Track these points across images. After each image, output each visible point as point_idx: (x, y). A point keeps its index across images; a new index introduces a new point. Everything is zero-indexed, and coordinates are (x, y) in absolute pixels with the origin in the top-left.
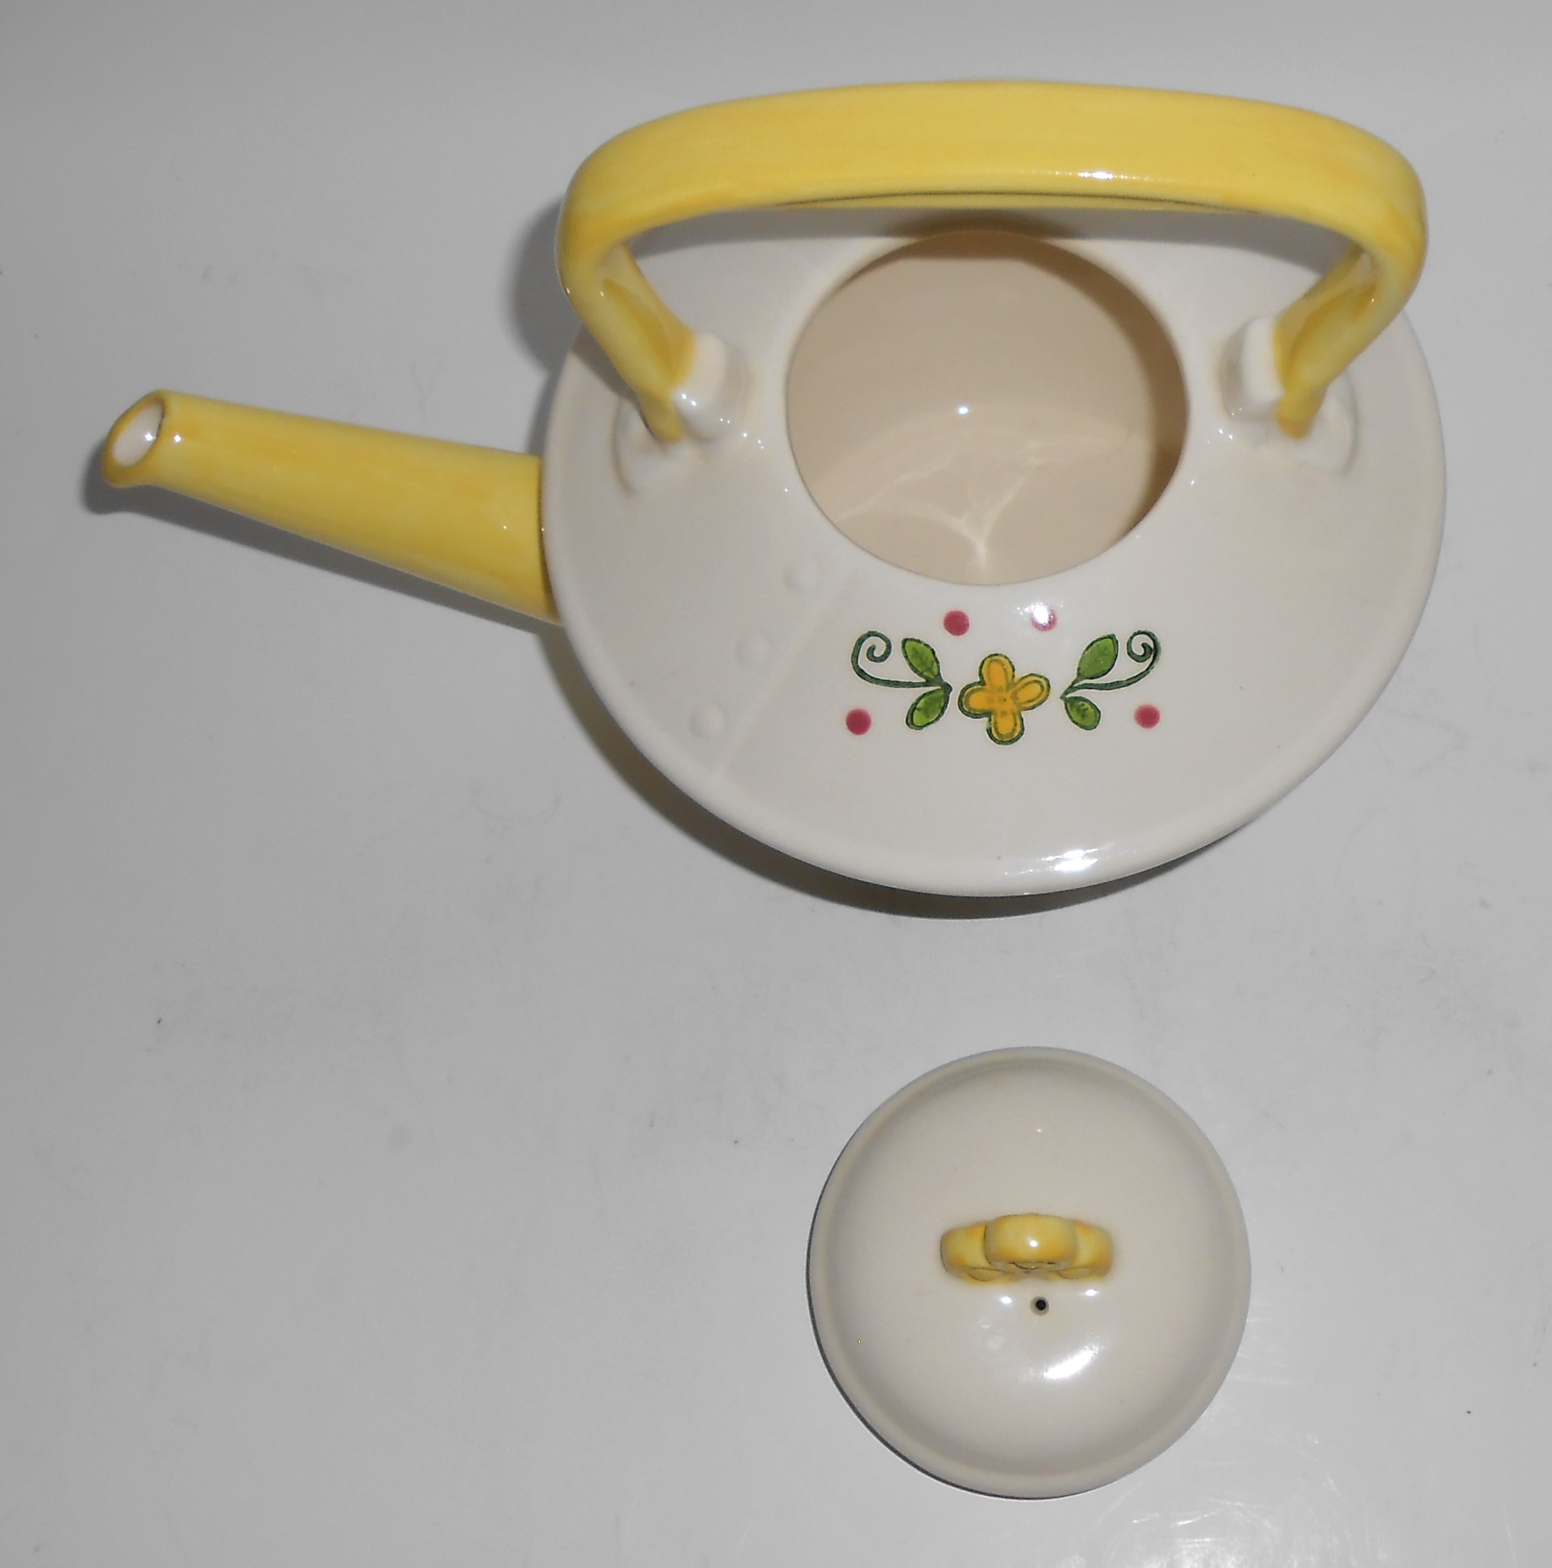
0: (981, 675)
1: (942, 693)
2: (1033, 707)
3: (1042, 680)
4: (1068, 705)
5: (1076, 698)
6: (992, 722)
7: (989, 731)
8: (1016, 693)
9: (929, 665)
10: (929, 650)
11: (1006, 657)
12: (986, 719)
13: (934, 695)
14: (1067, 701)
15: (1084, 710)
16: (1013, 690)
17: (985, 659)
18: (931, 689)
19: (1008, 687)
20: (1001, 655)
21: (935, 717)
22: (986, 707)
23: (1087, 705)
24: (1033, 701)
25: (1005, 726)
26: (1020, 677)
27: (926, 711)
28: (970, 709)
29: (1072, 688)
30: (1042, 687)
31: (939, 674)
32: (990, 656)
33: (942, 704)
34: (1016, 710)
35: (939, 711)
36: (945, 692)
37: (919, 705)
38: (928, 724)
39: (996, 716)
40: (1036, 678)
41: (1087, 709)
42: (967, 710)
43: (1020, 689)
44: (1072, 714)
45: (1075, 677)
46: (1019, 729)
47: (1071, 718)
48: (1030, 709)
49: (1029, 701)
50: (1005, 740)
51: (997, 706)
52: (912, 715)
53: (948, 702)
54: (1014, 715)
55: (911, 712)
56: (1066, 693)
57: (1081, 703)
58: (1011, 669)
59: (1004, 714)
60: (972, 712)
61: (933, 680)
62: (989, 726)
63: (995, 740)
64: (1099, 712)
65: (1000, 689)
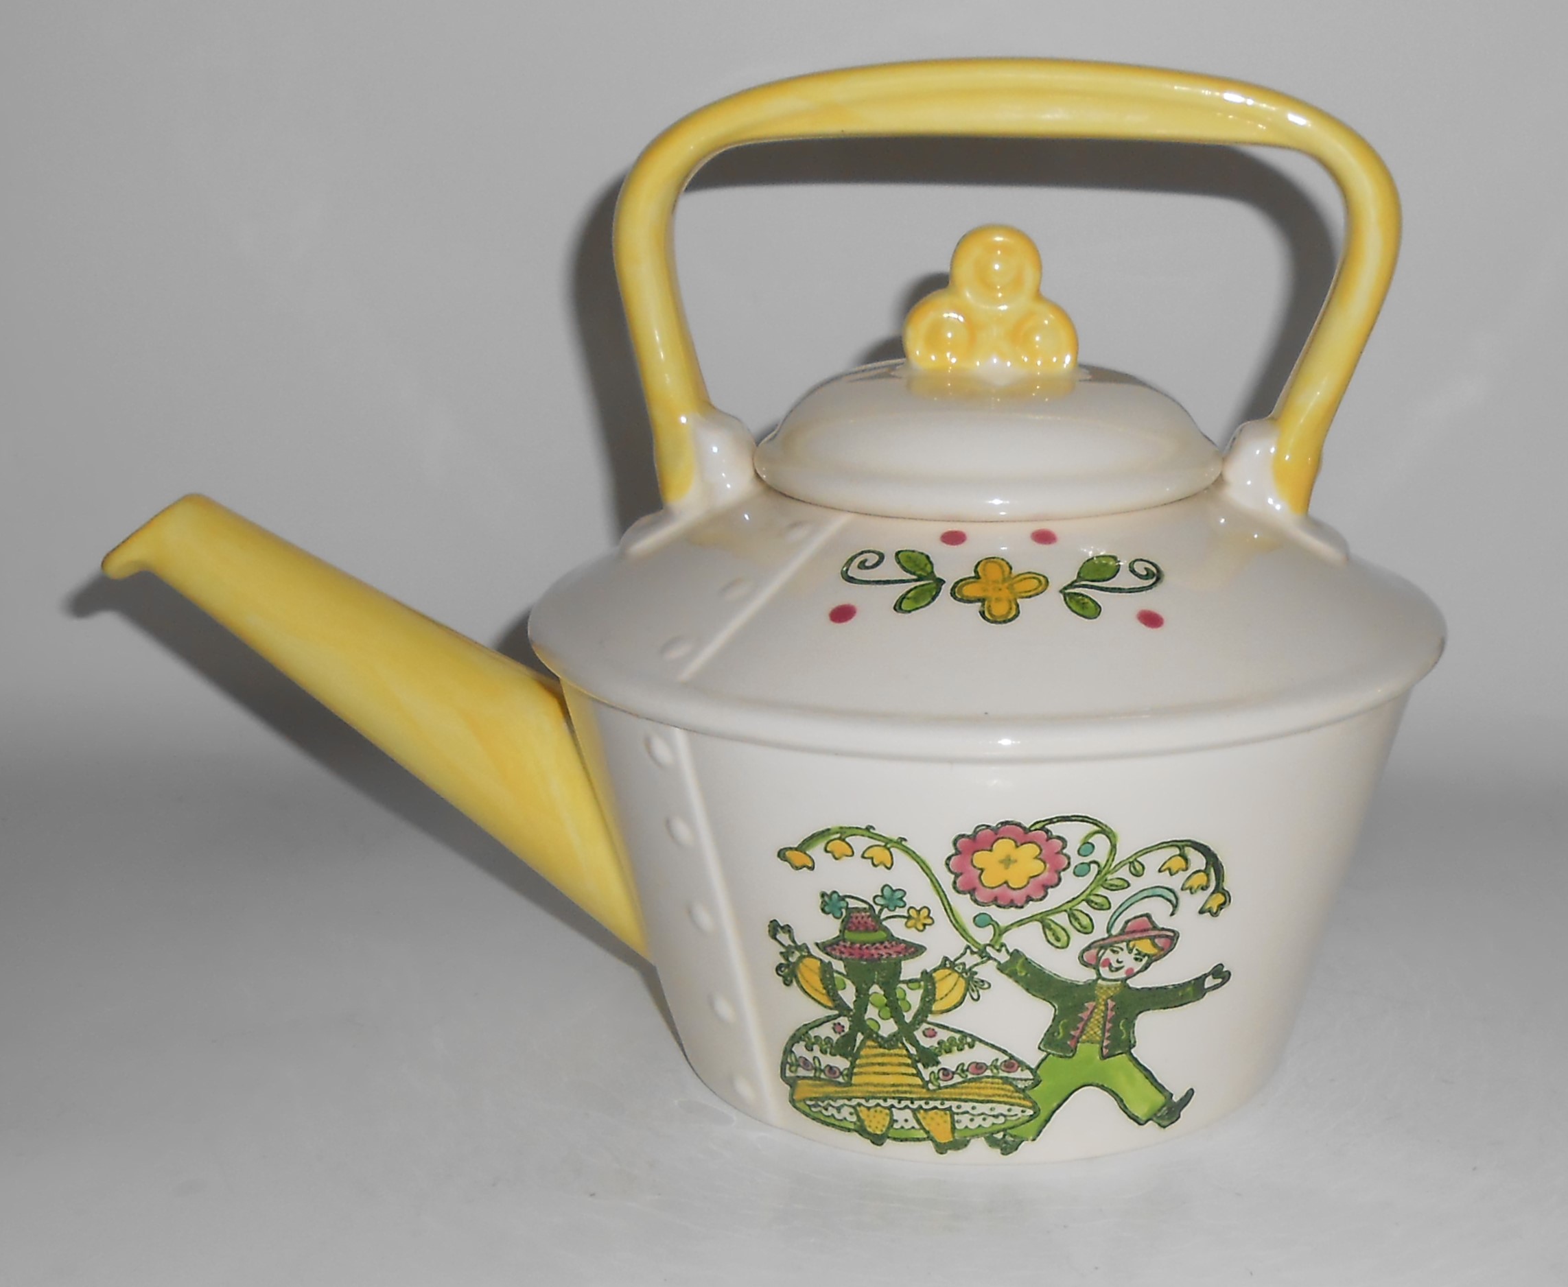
0: (976, 571)
1: (934, 585)
2: (1030, 597)
3: (1041, 578)
4: (1067, 599)
5: (1075, 594)
6: (986, 606)
7: (982, 614)
8: (1012, 585)
9: (922, 566)
10: (923, 557)
11: (1003, 559)
12: (980, 604)
13: (926, 587)
14: (1065, 595)
15: (1084, 603)
16: (1010, 582)
17: (981, 561)
18: (922, 583)
19: (1004, 580)
20: (998, 558)
21: (926, 602)
22: (980, 594)
23: (1086, 600)
24: (1030, 591)
25: (999, 609)
26: (1017, 573)
27: (915, 599)
28: (963, 596)
29: (1071, 585)
30: (1040, 581)
31: (932, 572)
32: (986, 559)
33: (934, 593)
34: (1011, 597)
35: (930, 599)
36: (937, 585)
37: (910, 595)
38: (917, 609)
39: (990, 601)
40: (1034, 575)
41: (1087, 603)
42: (959, 597)
43: (1015, 583)
44: (1071, 605)
45: (1075, 578)
46: (1013, 613)
47: (1070, 607)
48: (1027, 597)
49: (1026, 592)
50: (998, 620)
51: (990, 594)
52: (901, 603)
53: (939, 592)
54: (1010, 602)
55: (900, 600)
56: (1065, 588)
57: (1080, 597)
58: (1008, 569)
59: (998, 600)
60: (965, 598)
61: (925, 577)
62: (982, 609)
63: (988, 620)
64: (1100, 607)
65: (995, 582)
